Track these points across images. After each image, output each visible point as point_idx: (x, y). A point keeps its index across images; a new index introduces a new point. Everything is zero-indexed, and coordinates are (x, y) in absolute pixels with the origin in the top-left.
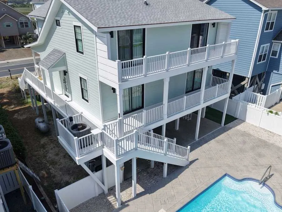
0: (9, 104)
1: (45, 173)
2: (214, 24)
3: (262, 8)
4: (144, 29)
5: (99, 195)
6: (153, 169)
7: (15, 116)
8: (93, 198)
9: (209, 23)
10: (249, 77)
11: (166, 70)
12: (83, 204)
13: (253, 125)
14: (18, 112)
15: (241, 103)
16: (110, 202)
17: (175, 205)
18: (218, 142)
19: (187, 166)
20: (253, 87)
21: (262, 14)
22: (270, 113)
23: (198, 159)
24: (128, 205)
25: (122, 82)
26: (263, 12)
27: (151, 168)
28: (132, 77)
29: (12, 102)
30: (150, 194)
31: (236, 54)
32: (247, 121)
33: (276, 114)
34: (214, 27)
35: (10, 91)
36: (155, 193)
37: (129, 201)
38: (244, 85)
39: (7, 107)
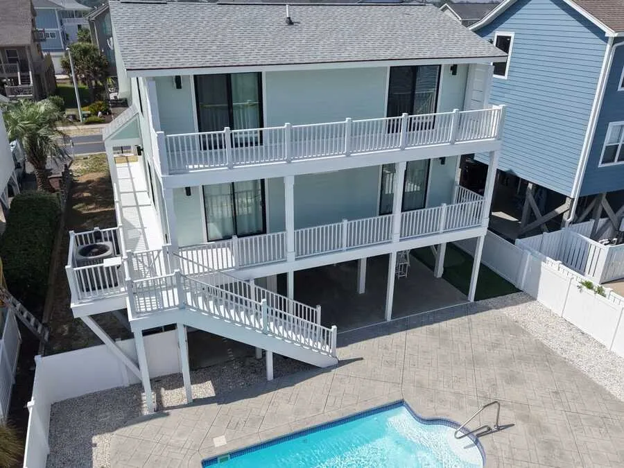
0: (88, 201)
1: (67, 328)
2: (454, 69)
3: (605, 33)
4: (259, 74)
5: (131, 386)
6: (259, 360)
7: (85, 224)
8: (118, 388)
9: (440, 66)
10: (572, 197)
11: (286, 160)
12: (95, 394)
13: (548, 311)
14: (94, 217)
15: (529, 256)
16: (142, 401)
17: (250, 436)
18: (432, 333)
19: (328, 369)
20: (592, 222)
21: (608, 46)
22: (585, 288)
23: (362, 359)
24: (168, 415)
25: (170, 174)
26: (610, 41)
27: (256, 359)
28: (196, 166)
29: (95, 198)
30: (219, 404)
31: (498, 138)
32: (538, 299)
33: (600, 291)
34: (454, 73)
35: (102, 178)
36: (229, 405)
37: (174, 408)
38: (562, 214)
39: (83, 207)
